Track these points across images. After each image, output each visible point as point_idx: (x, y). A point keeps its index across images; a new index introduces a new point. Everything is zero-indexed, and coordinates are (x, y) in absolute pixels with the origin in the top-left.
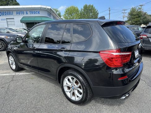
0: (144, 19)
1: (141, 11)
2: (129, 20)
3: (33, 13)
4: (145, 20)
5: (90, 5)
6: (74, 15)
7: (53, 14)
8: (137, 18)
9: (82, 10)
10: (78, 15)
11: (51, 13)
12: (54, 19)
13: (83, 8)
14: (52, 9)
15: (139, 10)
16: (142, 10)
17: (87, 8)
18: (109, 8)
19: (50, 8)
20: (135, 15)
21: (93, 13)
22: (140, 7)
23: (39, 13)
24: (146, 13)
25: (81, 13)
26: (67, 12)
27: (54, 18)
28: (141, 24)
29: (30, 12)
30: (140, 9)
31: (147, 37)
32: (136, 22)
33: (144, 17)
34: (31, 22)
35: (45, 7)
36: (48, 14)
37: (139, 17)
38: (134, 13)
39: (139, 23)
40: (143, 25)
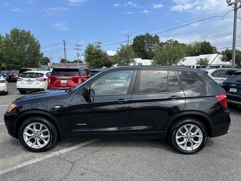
0: (105, 60)
1: (100, 50)
4: (106, 62)
5: (24, 31)
8: (96, 58)
9: (7, 37)
15: (98, 48)
20: (94, 54)
22: (98, 44)
28: (101, 66)
30: (99, 47)
32: (96, 63)
33: (105, 58)
37: (99, 57)
38: (93, 52)
39: (100, 64)
40: (104, 67)
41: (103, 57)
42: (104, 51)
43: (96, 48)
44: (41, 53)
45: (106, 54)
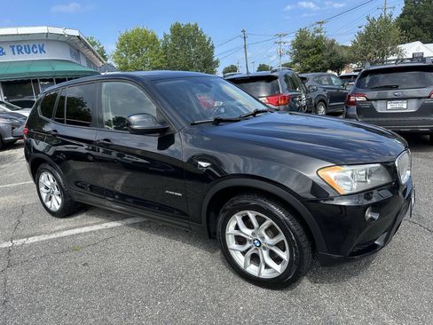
0: (331, 56)
1: (322, 37)
2: (296, 61)
3: (23, 50)
4: (334, 59)
5: (189, 25)
6: (147, 53)
7: (85, 51)
8: (314, 54)
9: (166, 39)
10: (157, 52)
11: (78, 51)
12: (90, 67)
13: (169, 33)
14: (81, 36)
15: (316, 35)
16: (323, 34)
17: (182, 34)
18: (243, 31)
19: (76, 33)
20: (308, 48)
21: (198, 47)
22: (318, 26)
23: (42, 50)
24: (334, 40)
25: (165, 48)
26: (123, 44)
27: (90, 62)
28: (325, 70)
29: (13, 47)
30: (318, 31)
31: (368, 100)
32: (314, 65)
33: (331, 52)
34: (19, 78)
35: (60, 31)
36: (71, 52)
37: (319, 51)
38: (306, 43)
39: (320, 66)
40: (329, 71)
41: (328, 51)
42: (330, 38)
43: (313, 35)
44: (215, 59)
45: (332, 43)
